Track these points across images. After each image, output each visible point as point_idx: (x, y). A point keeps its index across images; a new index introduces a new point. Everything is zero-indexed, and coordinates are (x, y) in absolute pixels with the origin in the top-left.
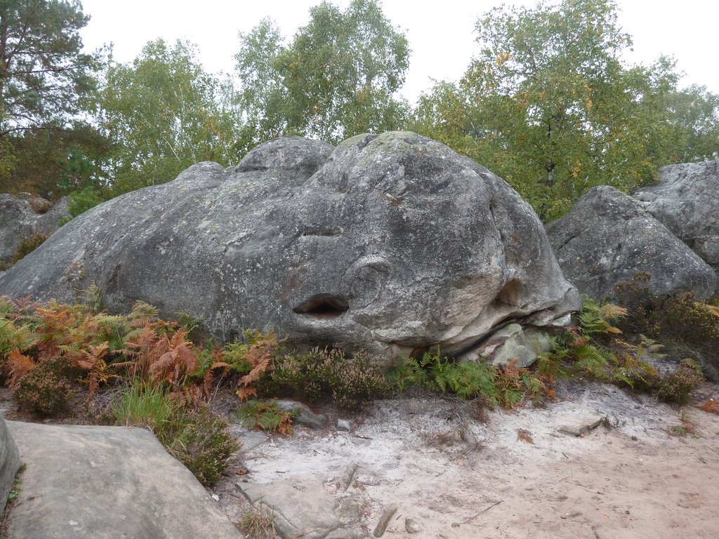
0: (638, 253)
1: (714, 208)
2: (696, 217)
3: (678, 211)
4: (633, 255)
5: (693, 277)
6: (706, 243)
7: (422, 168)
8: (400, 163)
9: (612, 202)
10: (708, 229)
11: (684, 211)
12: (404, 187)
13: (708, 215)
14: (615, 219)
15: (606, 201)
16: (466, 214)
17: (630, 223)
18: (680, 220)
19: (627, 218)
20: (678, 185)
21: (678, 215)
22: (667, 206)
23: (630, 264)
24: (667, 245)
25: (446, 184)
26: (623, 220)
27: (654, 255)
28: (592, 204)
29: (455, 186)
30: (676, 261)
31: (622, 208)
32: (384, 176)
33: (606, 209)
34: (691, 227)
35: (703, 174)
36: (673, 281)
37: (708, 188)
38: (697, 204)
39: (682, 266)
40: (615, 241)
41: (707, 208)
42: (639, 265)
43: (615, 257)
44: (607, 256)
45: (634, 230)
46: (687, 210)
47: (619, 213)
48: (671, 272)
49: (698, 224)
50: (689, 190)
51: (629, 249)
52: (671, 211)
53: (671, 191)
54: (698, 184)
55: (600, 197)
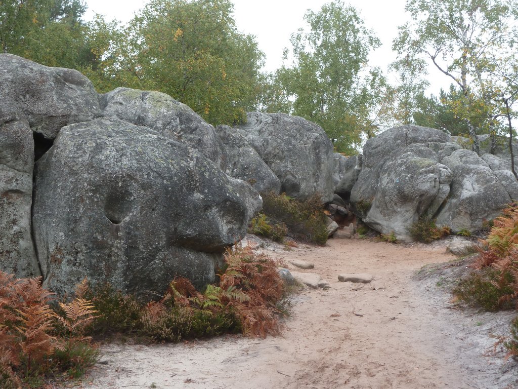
0: (247, 168)
1: (278, 144)
2: (270, 149)
3: (261, 144)
4: (244, 169)
5: (273, 183)
6: (273, 164)
7: (186, 119)
8: (177, 116)
9: (232, 136)
10: (275, 156)
11: (263, 144)
12: (180, 129)
13: (275, 148)
14: (233, 147)
15: (229, 135)
16: (210, 146)
17: (241, 149)
18: (262, 150)
19: (239, 147)
20: (258, 128)
21: (261, 146)
22: (255, 140)
23: (242, 174)
24: (261, 165)
25: (196, 129)
26: (237, 148)
27: (255, 170)
28: (220, 136)
29: (200, 130)
30: (265, 174)
31: (237, 141)
32: (170, 122)
33: (228, 140)
34: (267, 154)
35: (271, 122)
36: (264, 185)
37: (275, 132)
38: (270, 141)
39: (268, 176)
40: (233, 160)
41: (275, 144)
42: (247, 175)
43: (233, 169)
44: (229, 169)
45: (244, 154)
46: (265, 144)
47: (236, 144)
48: (264, 179)
49: (270, 153)
50: (264, 132)
51: (242, 165)
52: (257, 144)
53: (255, 131)
54: (269, 128)
55: (225, 132)
